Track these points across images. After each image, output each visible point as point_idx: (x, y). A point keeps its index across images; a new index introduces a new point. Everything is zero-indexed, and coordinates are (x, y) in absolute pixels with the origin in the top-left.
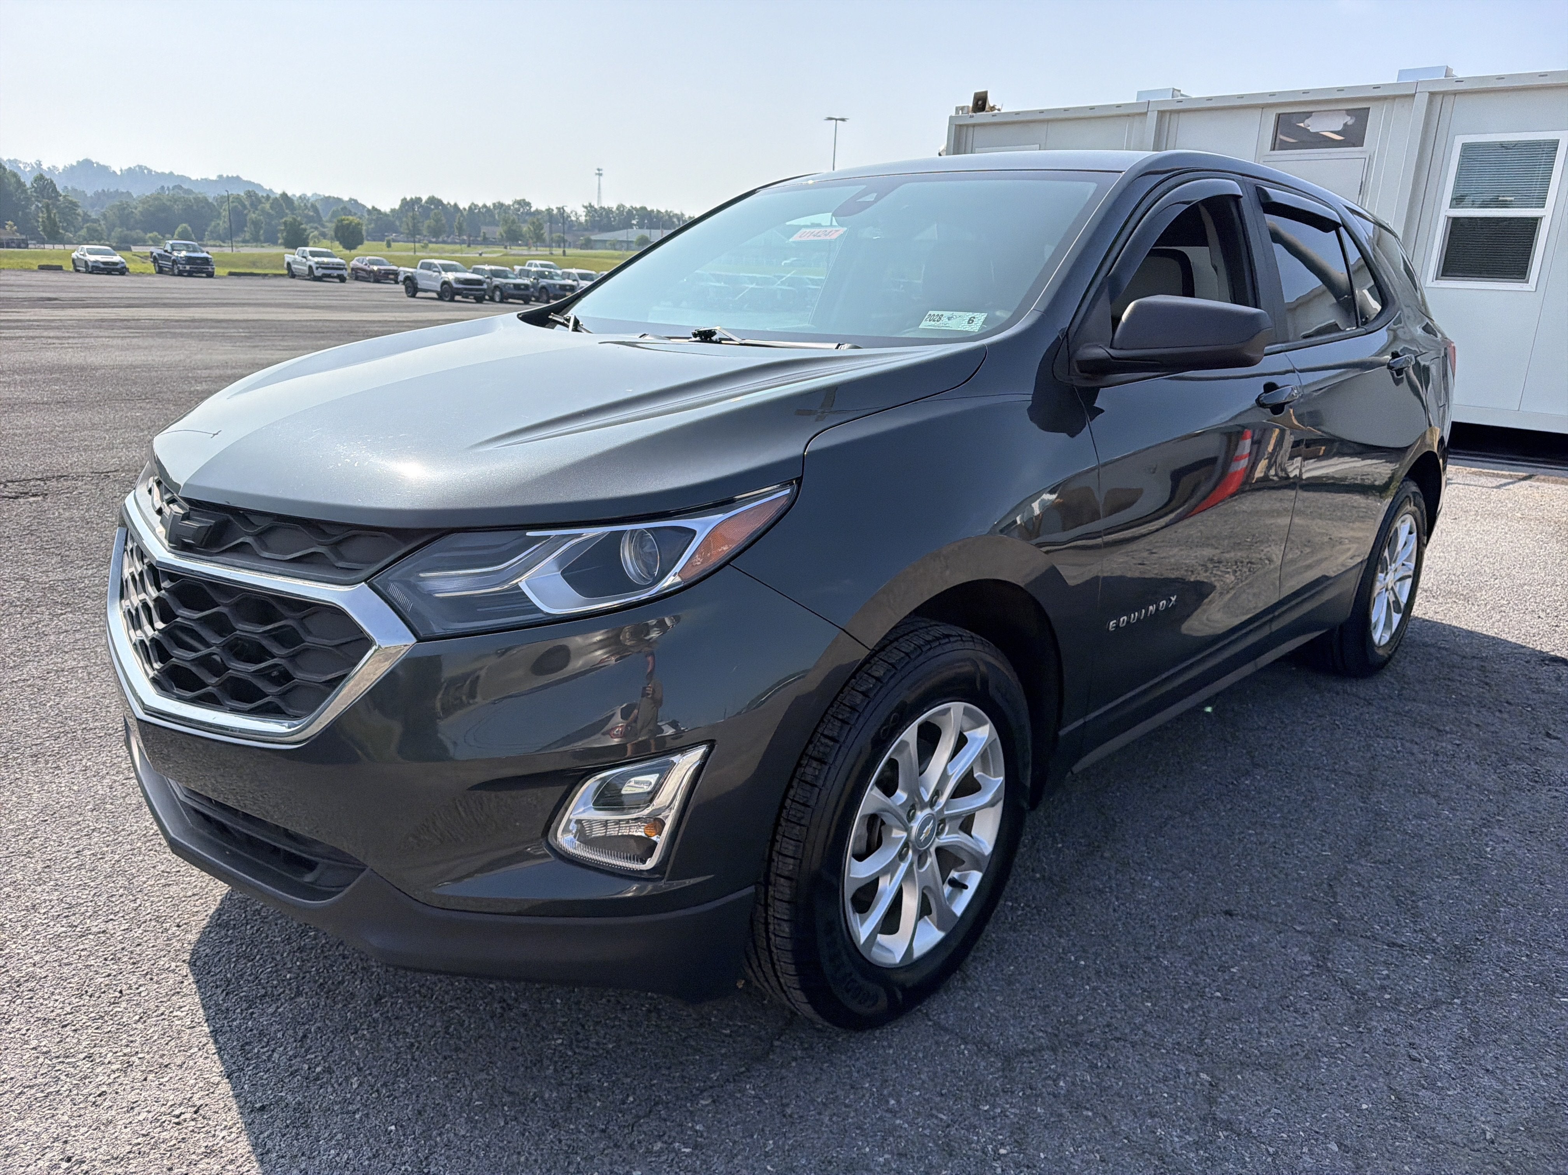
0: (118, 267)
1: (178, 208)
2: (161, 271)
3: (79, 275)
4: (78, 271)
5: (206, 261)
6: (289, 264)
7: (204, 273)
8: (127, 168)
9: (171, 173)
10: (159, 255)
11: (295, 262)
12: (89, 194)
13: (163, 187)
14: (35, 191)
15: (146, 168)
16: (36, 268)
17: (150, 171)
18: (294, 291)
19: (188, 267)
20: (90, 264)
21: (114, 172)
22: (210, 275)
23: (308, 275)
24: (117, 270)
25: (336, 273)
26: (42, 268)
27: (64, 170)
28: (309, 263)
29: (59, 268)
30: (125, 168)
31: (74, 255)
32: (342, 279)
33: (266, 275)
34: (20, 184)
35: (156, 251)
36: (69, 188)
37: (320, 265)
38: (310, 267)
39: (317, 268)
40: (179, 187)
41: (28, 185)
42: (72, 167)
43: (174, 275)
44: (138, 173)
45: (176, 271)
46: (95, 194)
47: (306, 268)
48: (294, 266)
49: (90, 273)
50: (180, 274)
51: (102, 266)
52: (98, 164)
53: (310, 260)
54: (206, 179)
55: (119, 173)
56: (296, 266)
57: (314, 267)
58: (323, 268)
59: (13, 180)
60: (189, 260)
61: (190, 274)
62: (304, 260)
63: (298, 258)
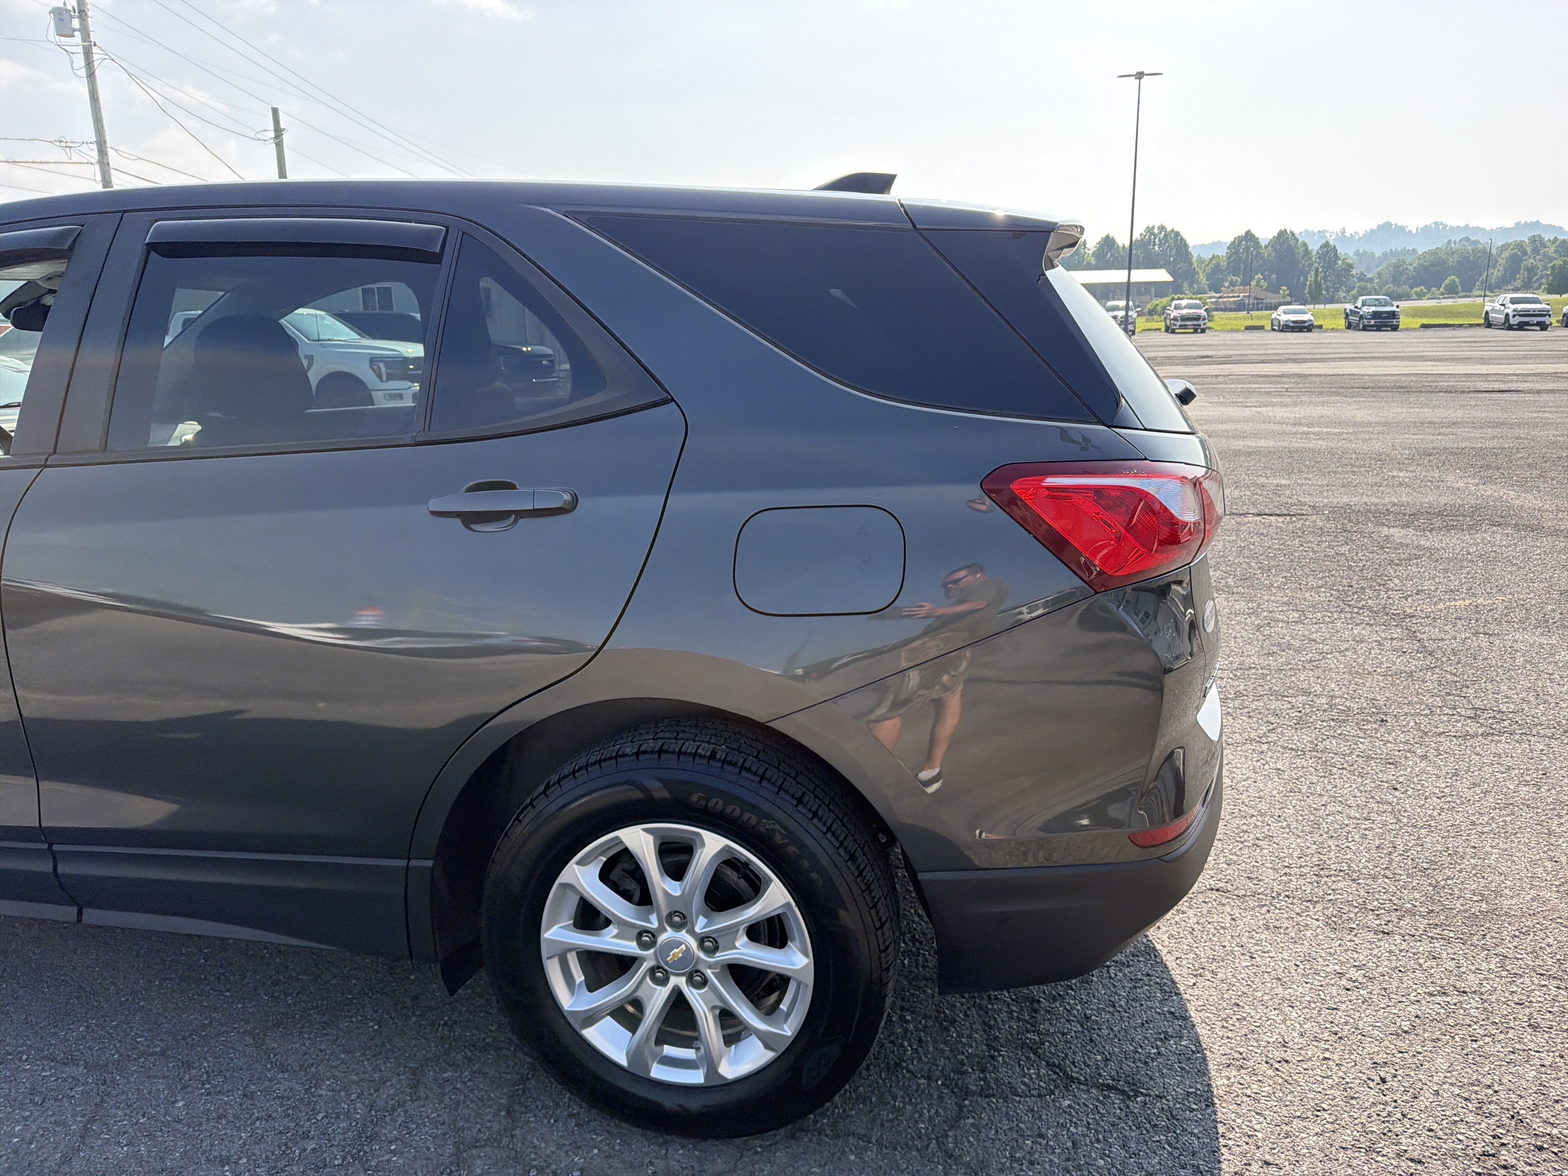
0: (1306, 324)
1: (1452, 261)
2: (1349, 326)
3: (1274, 333)
4: (1273, 330)
5: (1393, 315)
6: (1487, 313)
7: (1388, 326)
8: (1422, 226)
9: (1467, 225)
10: (1351, 310)
11: (1493, 310)
12: (1378, 253)
13: (1450, 241)
14: (1319, 258)
15: (1442, 223)
16: (1243, 328)
17: (1445, 226)
18: (1466, 342)
19: (1372, 322)
20: (1282, 323)
21: (1410, 231)
22: (1395, 328)
23: (1504, 324)
24: (1305, 327)
25: (1535, 320)
26: (1248, 328)
27: (1364, 235)
28: (1507, 311)
29: (1261, 328)
30: (1421, 225)
31: (1273, 316)
32: (1544, 327)
33: (1461, 326)
34: (1307, 252)
35: (1349, 307)
36: (1361, 251)
37: (1518, 314)
38: (1507, 315)
39: (1514, 316)
40: (1467, 239)
41: (1314, 253)
42: (1372, 231)
43: (1359, 330)
44: (1437, 228)
45: (1361, 326)
46: (1383, 254)
47: (1503, 317)
48: (1491, 315)
49: (1282, 331)
50: (1365, 329)
51: (1292, 324)
52: (1396, 225)
53: (1509, 308)
54: (1501, 228)
55: (1414, 231)
56: (1494, 315)
57: (1511, 315)
58: (1521, 316)
59: (1302, 249)
60: (1376, 315)
61: (1378, 328)
62: (1503, 308)
63: (1497, 306)
